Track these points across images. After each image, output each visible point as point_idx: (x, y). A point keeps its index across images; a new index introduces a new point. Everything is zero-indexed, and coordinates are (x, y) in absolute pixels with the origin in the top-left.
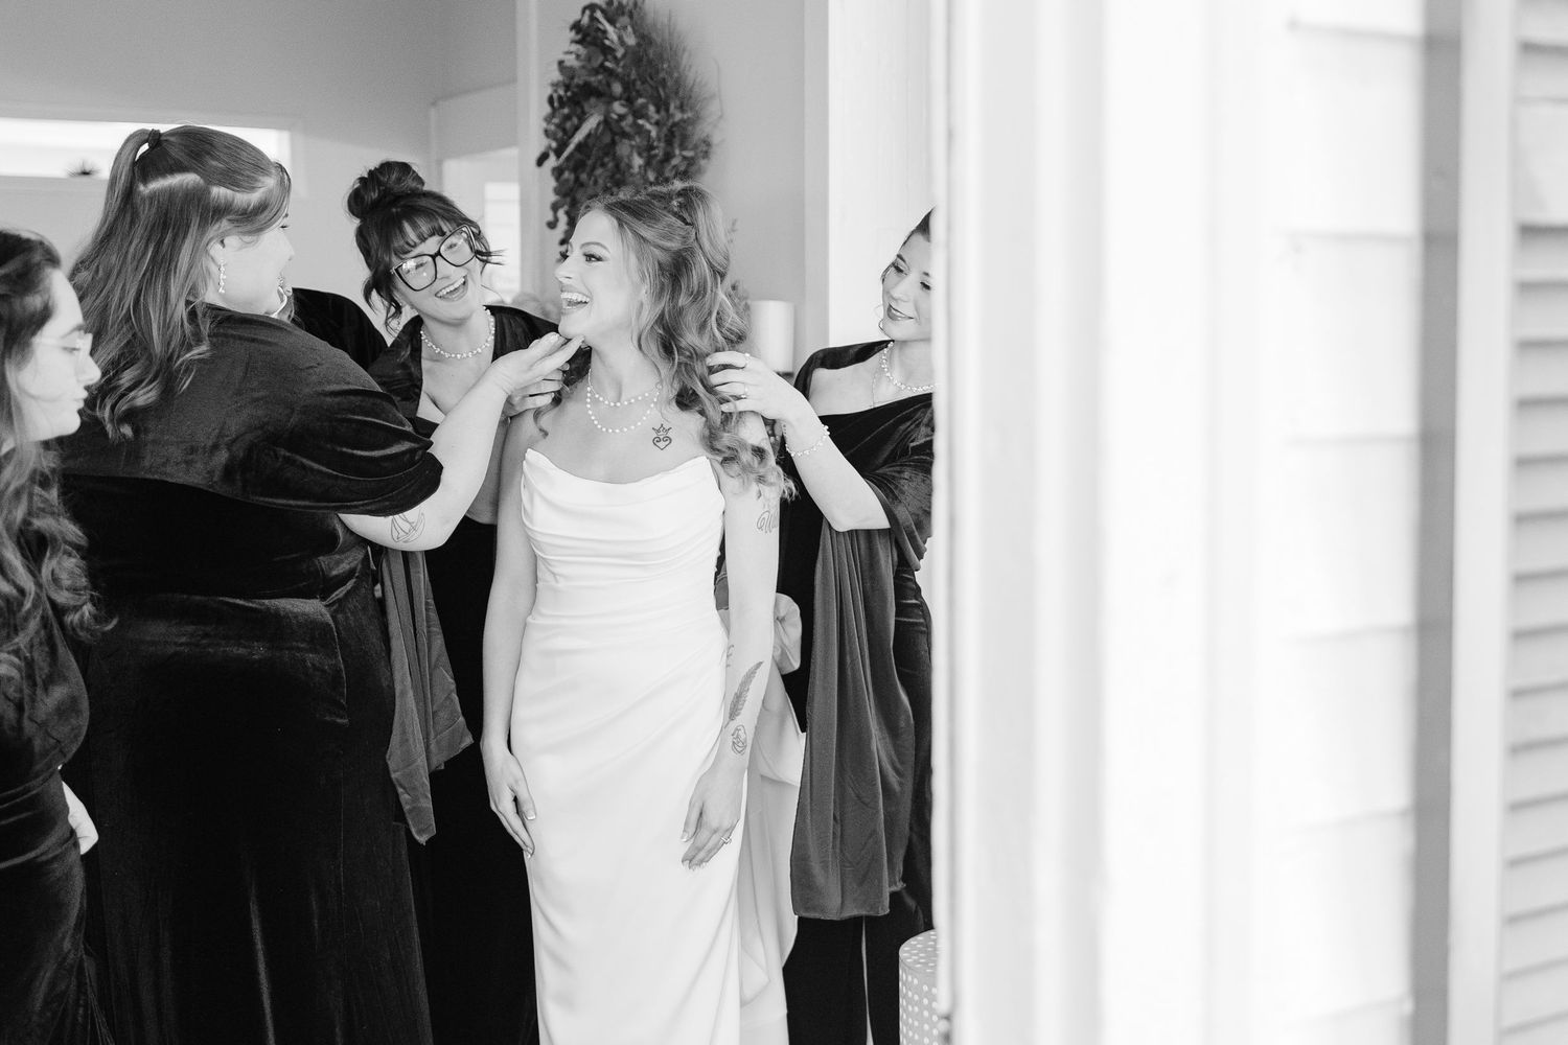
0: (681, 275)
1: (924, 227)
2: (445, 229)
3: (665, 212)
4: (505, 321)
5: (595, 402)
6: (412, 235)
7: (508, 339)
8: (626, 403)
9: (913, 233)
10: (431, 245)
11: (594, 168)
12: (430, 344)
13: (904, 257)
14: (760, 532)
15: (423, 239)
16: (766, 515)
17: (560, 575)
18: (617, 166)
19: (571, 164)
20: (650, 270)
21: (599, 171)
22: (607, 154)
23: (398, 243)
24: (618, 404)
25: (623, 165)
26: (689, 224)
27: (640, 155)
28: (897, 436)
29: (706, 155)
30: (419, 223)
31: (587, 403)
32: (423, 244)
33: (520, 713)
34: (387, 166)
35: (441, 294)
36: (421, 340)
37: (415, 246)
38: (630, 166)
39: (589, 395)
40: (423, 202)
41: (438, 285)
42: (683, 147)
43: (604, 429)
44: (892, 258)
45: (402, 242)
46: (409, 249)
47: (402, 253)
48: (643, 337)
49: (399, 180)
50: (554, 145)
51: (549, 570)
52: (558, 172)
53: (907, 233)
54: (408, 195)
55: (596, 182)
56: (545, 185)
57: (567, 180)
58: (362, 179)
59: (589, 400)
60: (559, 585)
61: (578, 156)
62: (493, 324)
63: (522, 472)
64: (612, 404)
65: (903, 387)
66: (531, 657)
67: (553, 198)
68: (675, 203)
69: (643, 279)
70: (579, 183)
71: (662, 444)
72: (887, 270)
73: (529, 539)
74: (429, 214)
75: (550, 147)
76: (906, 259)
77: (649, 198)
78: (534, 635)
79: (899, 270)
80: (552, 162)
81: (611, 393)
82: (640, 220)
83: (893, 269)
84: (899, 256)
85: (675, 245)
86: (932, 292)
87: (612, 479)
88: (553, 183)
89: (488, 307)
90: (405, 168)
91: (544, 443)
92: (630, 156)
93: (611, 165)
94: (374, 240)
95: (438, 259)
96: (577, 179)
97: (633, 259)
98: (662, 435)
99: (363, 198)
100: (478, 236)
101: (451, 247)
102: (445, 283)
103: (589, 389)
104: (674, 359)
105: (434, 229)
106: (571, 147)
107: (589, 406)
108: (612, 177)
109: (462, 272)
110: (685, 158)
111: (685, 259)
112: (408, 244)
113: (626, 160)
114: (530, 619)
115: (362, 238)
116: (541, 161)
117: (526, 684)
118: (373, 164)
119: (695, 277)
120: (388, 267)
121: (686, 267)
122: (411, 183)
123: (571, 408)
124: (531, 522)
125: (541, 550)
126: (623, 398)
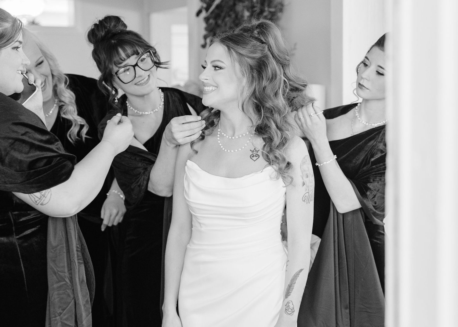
0: (263, 71)
1: (381, 43)
2: (139, 51)
3: (251, 39)
4: (169, 94)
5: (222, 136)
6: (123, 55)
7: (171, 104)
8: (237, 137)
9: (373, 46)
10: (133, 60)
11: (225, 18)
12: (131, 108)
13: (369, 58)
14: (304, 202)
15: (128, 57)
16: (307, 195)
17: (202, 224)
18: (236, 16)
19: (213, 15)
20: (246, 70)
21: (227, 19)
22: (231, 10)
23: (116, 59)
24: (233, 138)
25: (239, 16)
26: (265, 43)
27: (248, 10)
28: (366, 148)
29: (281, 10)
30: (127, 49)
31: (218, 137)
32: (128, 60)
33: (182, 293)
34: (108, 19)
35: (137, 84)
36: (127, 106)
37: (124, 60)
38: (242, 16)
39: (219, 133)
40: (127, 37)
41: (136, 80)
42: (269, 6)
43: (226, 150)
44: (362, 58)
45: (118, 58)
46: (121, 61)
47: (117, 64)
48: (245, 104)
49: (115, 26)
50: (205, 5)
51: (197, 221)
52: (207, 19)
53: (370, 46)
54: (119, 33)
55: (226, 25)
56: (200, 25)
57: (211, 24)
58: (95, 25)
59: (219, 136)
60: (202, 229)
61: (217, 11)
62: (162, 97)
63: (185, 172)
64: (230, 138)
65: (367, 124)
66: (188, 265)
67: (204, 32)
68: (256, 32)
69: (243, 75)
70: (217, 25)
71: (255, 158)
72: (359, 65)
73: (188, 206)
74: (131, 44)
75: (202, 7)
76: (370, 59)
77: (242, 32)
78: (190, 254)
79: (366, 65)
80: (204, 14)
81: (230, 132)
82: (238, 45)
83: (362, 64)
84: (366, 57)
85: (258, 55)
86: (385, 76)
87: (228, 176)
88: (204, 25)
89: (160, 88)
90: (117, 19)
91: (196, 157)
92: (243, 11)
93: (233, 16)
94: (103, 56)
95: (137, 68)
96: (216, 23)
97: (237, 65)
98: (255, 153)
99: (96, 36)
100: (155, 53)
101: (142, 61)
102: (140, 79)
103: (219, 130)
104: (261, 115)
105: (134, 51)
106: (213, 7)
107: (219, 138)
108: (234, 22)
109: (148, 73)
110: (270, 12)
111: (264, 62)
112: (121, 60)
113: (240, 14)
114: (188, 246)
115: (96, 54)
116: (199, 13)
117: (186, 278)
118: (101, 18)
119: (270, 71)
120: (111, 71)
121: (264, 65)
122: (121, 28)
123: (209, 140)
124: (188, 196)
125: (194, 212)
126: (236, 134)
